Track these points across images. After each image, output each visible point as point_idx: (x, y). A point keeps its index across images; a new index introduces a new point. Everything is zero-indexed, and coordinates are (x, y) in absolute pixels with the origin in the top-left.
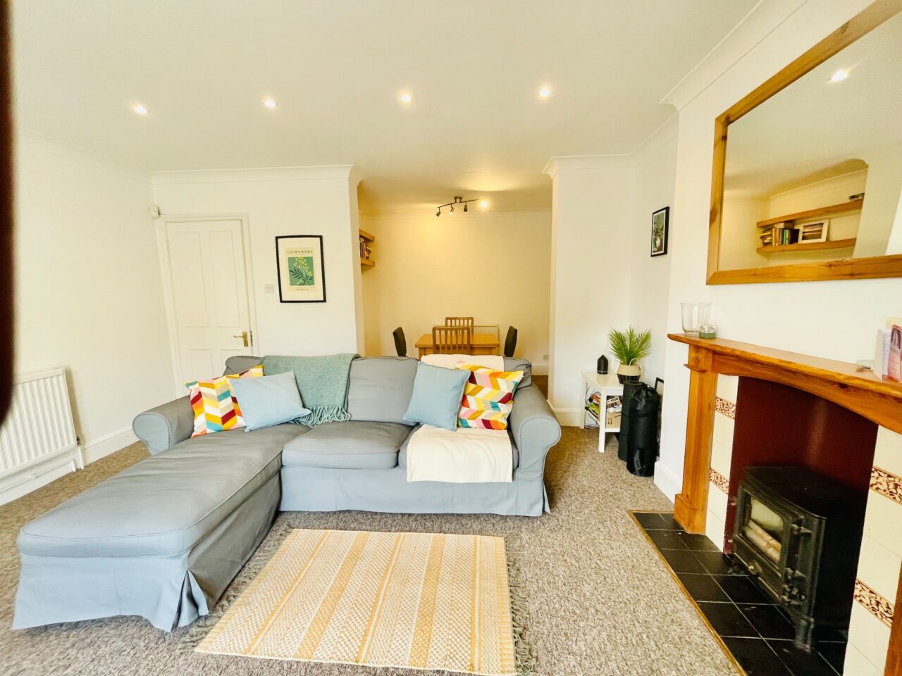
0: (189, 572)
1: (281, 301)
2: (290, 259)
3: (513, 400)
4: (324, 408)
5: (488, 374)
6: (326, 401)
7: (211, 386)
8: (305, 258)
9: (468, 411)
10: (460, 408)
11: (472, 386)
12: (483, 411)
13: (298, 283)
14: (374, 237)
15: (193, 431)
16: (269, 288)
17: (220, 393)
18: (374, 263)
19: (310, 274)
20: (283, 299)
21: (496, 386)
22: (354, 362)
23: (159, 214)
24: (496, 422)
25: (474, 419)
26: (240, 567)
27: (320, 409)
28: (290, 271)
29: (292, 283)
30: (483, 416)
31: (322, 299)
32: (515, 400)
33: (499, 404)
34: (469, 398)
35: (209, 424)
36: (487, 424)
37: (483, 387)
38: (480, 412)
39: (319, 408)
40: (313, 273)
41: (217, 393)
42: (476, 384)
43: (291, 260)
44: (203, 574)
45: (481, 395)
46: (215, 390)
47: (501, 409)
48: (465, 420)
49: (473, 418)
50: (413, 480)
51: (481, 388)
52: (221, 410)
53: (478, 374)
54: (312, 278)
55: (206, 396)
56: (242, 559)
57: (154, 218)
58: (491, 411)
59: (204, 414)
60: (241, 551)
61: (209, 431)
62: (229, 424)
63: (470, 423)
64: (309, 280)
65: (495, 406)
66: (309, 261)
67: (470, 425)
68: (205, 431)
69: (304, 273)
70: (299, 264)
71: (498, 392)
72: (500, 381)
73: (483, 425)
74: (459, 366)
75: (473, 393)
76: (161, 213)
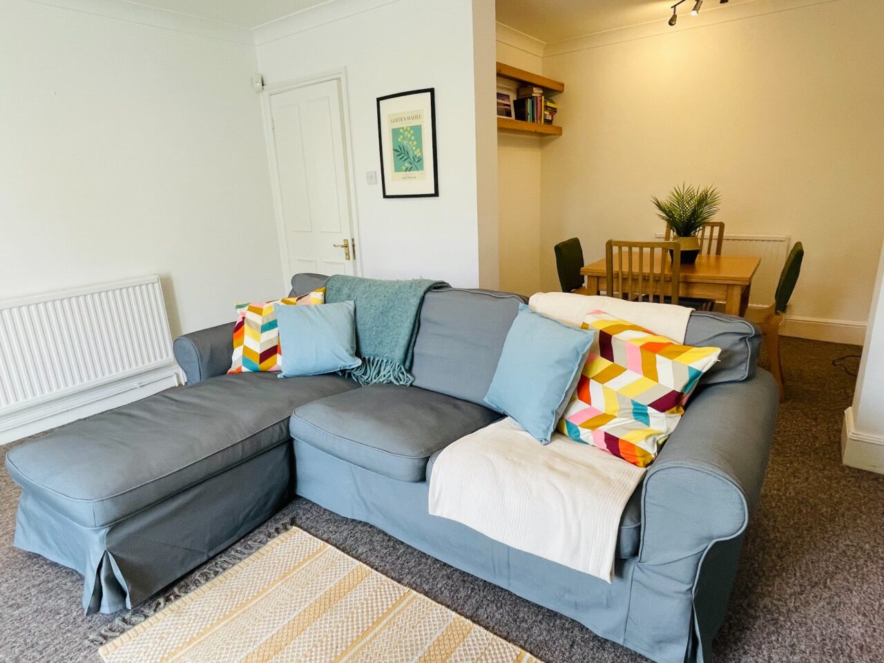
0: (110, 554)
1: (385, 196)
2: (394, 130)
3: (685, 408)
4: (382, 361)
5: (641, 344)
6: (386, 350)
7: (258, 311)
8: (411, 127)
9: (585, 411)
10: (572, 400)
11: (602, 364)
12: (616, 417)
13: (404, 168)
14: (563, 85)
15: (230, 367)
16: (370, 177)
17: (266, 322)
18: (560, 129)
19: (417, 153)
20: (387, 194)
21: (650, 372)
22: (429, 295)
23: (263, 85)
24: (631, 446)
25: (593, 428)
26: (205, 558)
27: (378, 361)
28: (395, 150)
29: (397, 169)
30: (609, 427)
31: (433, 192)
32: (690, 409)
33: (651, 411)
34: (594, 387)
35: (246, 361)
36: (613, 444)
37: (626, 370)
38: (606, 418)
39: (376, 359)
40: (421, 151)
41: (263, 322)
42: (612, 360)
43: (396, 132)
44: (134, 559)
45: (615, 384)
46: (261, 317)
47: (652, 420)
48: (576, 426)
49: (593, 424)
50: (438, 514)
51: (619, 371)
52: (261, 345)
53: (620, 341)
54: (420, 160)
55: (248, 324)
56: (210, 550)
57: (258, 92)
58: (630, 421)
59: (242, 347)
60: (207, 539)
61: (244, 369)
62: (266, 365)
63: (585, 434)
64: (417, 163)
65: (640, 413)
66: (417, 130)
67: (582, 437)
68: (240, 368)
69: (411, 153)
70: (404, 139)
71: (652, 383)
72: (663, 364)
73: (604, 446)
74: (590, 320)
75: (603, 378)
76: (265, 83)
